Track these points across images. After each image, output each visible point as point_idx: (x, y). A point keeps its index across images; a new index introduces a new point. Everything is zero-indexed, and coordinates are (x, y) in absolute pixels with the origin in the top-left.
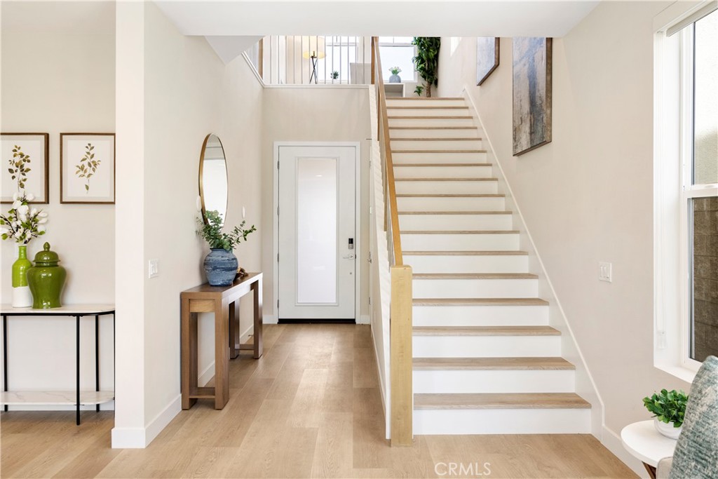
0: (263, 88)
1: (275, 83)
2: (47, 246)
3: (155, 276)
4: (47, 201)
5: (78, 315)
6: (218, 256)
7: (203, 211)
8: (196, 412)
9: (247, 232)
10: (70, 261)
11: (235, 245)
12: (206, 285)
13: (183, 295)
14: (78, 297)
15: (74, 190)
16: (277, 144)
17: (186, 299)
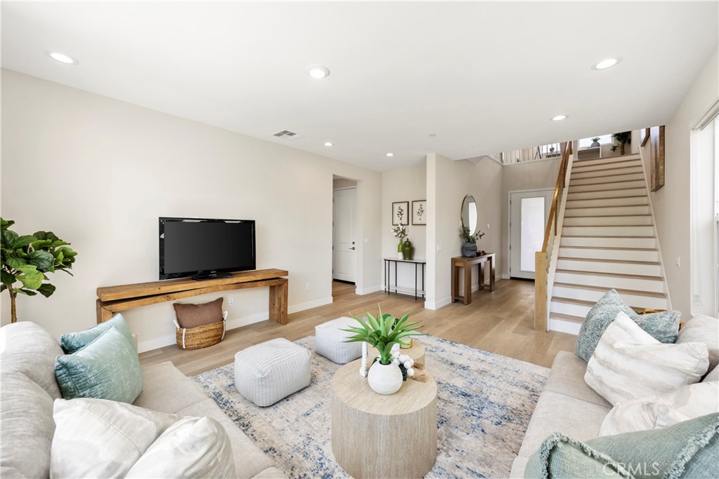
0: (503, 166)
1: (509, 163)
2: (408, 239)
3: (439, 251)
4: (408, 224)
5: (416, 263)
6: (468, 245)
7: (463, 226)
8: (456, 304)
9: (481, 236)
10: (416, 245)
11: (477, 241)
12: (464, 256)
13: (452, 259)
14: (417, 258)
15: (416, 221)
16: (510, 192)
17: (454, 261)
